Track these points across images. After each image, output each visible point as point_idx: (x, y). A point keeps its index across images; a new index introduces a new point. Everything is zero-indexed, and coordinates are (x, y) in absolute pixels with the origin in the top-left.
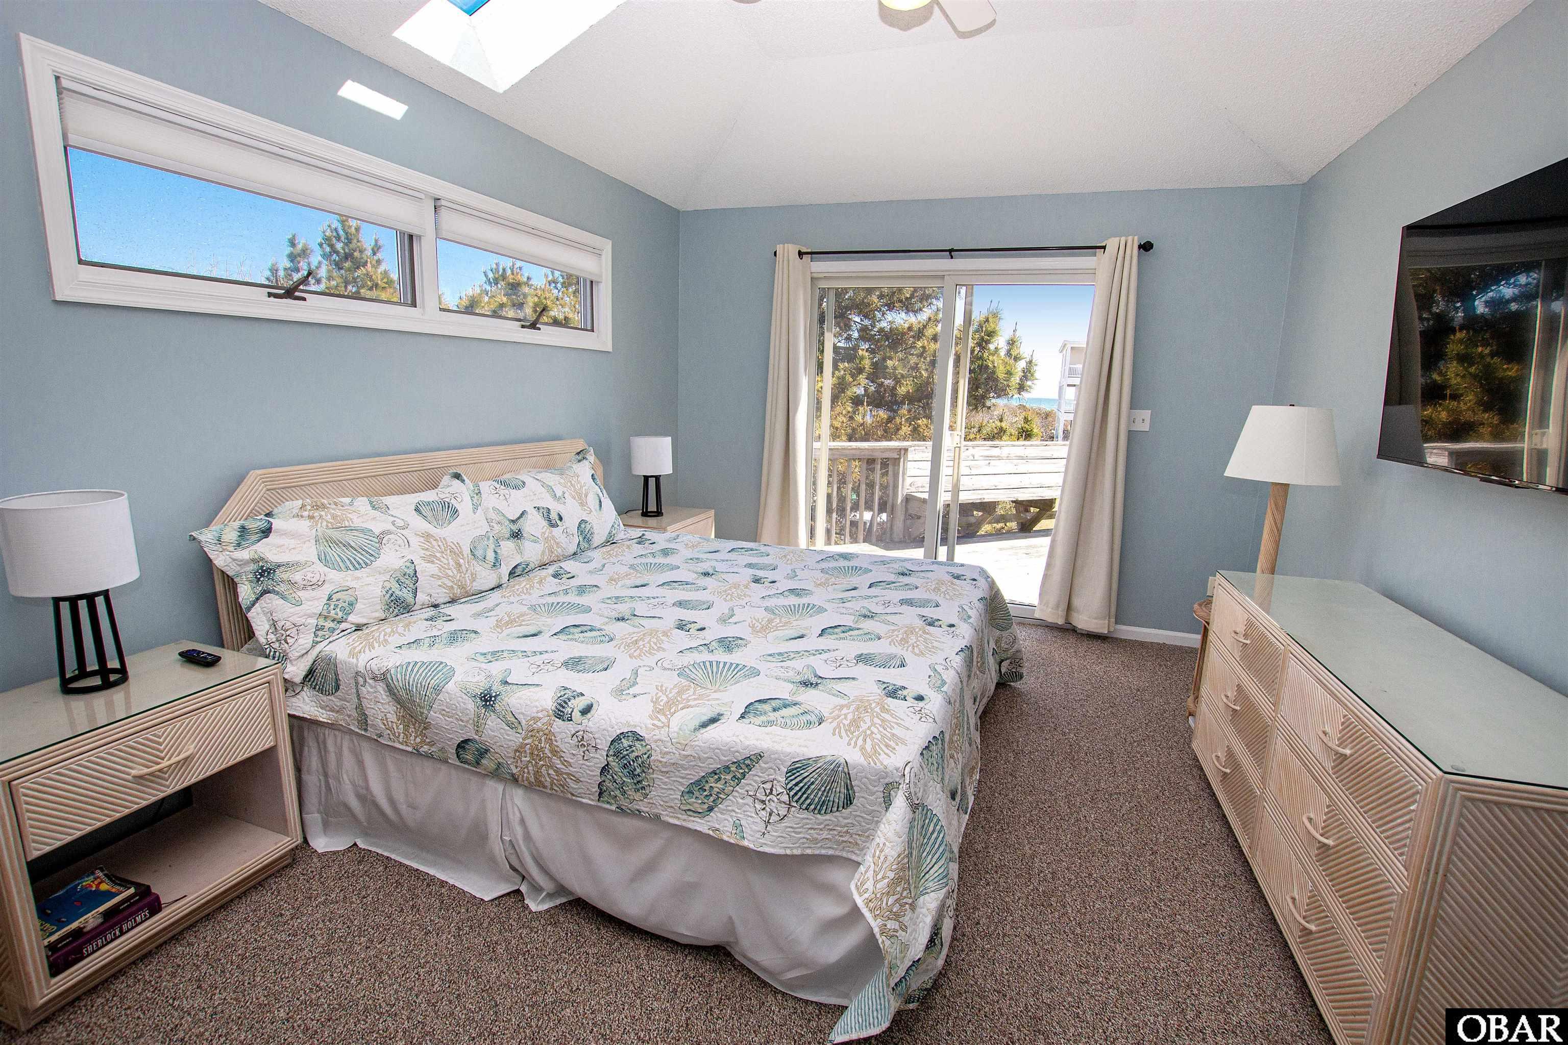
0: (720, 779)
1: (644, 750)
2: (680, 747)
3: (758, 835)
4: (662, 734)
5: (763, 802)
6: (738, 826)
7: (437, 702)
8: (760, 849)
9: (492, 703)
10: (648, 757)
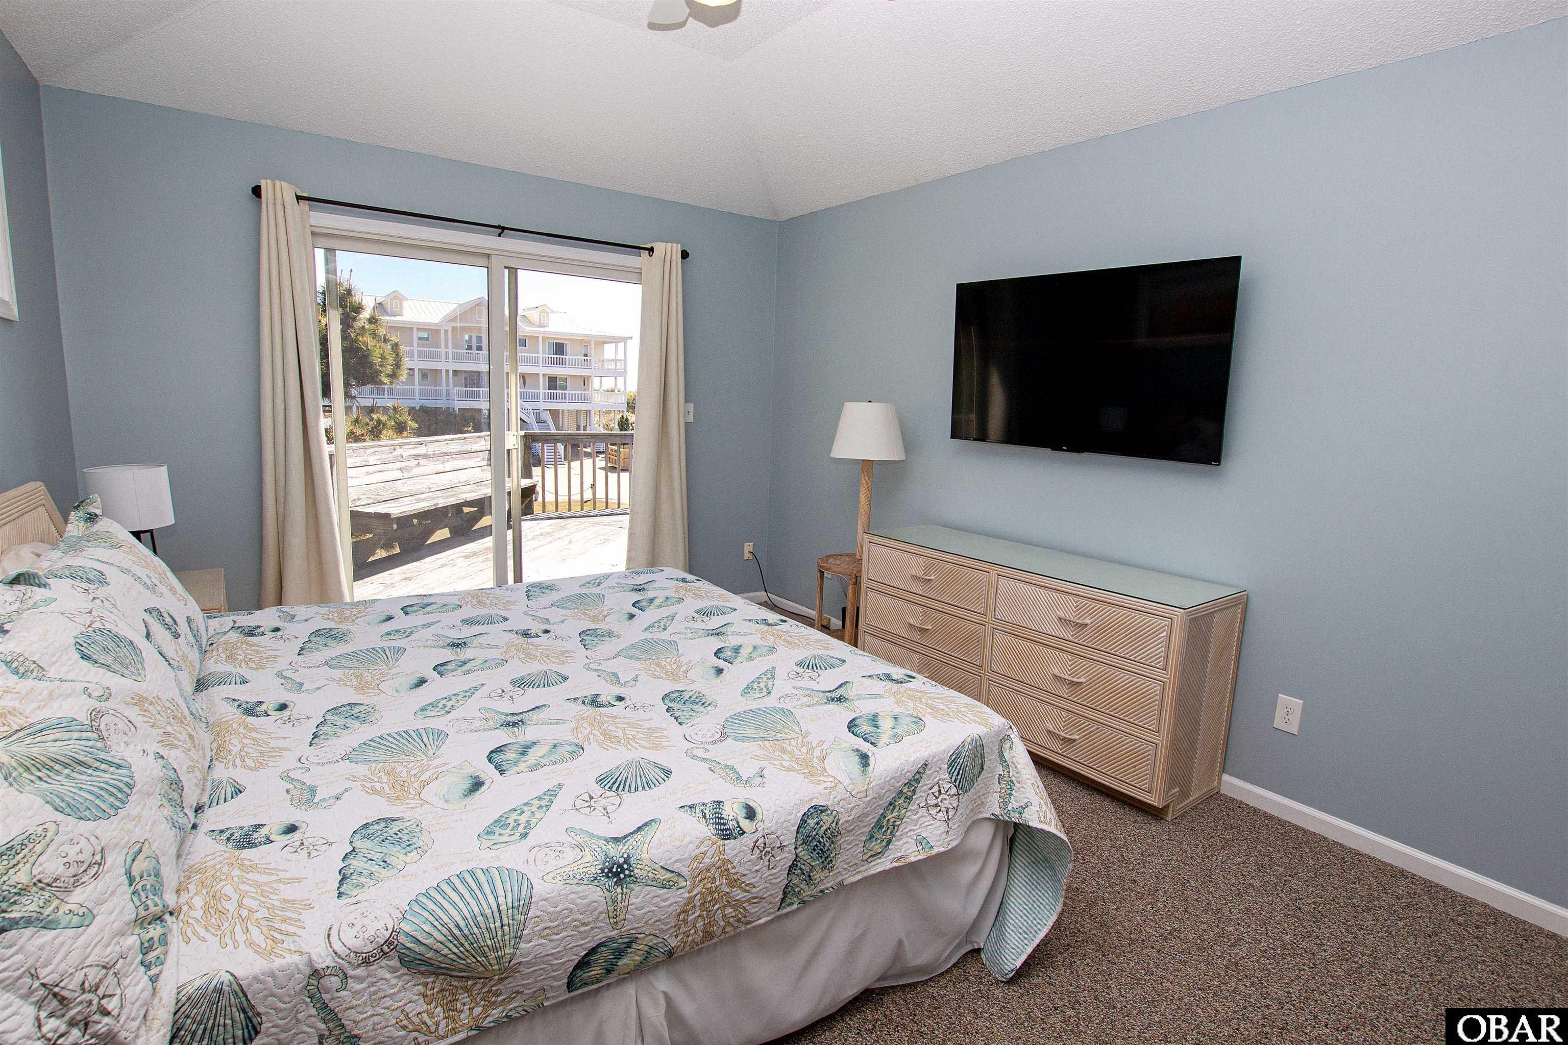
0: (894, 807)
1: (830, 819)
2: (862, 796)
3: (944, 836)
4: (840, 793)
5: (937, 805)
6: (921, 841)
7: (530, 925)
8: (950, 847)
9: (627, 872)
10: (836, 824)
